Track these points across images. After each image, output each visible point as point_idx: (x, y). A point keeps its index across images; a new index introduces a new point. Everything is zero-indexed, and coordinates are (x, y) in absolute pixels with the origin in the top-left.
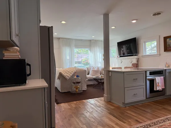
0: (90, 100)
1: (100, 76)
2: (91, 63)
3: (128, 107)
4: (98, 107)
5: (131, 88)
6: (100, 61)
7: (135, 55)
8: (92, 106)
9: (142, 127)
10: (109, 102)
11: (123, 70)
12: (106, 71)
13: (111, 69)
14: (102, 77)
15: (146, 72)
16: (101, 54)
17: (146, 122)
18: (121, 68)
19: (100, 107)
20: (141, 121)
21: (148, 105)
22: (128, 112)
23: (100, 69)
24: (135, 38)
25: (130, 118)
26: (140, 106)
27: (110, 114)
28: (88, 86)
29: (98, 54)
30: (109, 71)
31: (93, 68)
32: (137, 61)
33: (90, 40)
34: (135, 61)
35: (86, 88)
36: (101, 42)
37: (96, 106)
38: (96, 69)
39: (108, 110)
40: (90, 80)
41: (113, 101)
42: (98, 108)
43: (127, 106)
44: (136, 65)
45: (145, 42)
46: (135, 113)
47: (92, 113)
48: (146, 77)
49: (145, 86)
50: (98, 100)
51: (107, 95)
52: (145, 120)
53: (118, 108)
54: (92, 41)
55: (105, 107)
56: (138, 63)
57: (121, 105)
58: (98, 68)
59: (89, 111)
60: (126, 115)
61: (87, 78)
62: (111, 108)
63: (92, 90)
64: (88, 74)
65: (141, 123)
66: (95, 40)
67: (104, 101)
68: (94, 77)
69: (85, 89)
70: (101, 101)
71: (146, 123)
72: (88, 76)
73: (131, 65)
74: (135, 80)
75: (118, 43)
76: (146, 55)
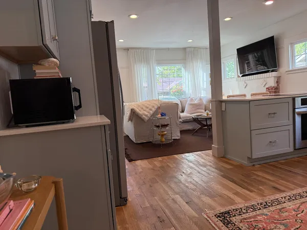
0: (187, 154)
1: (205, 114)
2: (187, 92)
3: (259, 166)
4: (201, 166)
5: (261, 131)
6: (205, 87)
7: (273, 71)
8: (191, 165)
9: (285, 198)
10: (222, 157)
11: (249, 97)
12: (216, 101)
13: (225, 98)
14: (207, 114)
15: (294, 99)
16: (205, 74)
17: (292, 190)
18: (245, 96)
19: (205, 166)
20: (282, 188)
21: (299, 162)
22: (260, 174)
23: (205, 102)
24: (272, 38)
25: (262, 183)
26: (282, 164)
27: (224, 176)
28: (182, 132)
29: (201, 73)
30: (222, 102)
31: (192, 100)
32: (277, 82)
33: (185, 49)
34: (272, 83)
35: (179, 134)
36: (205, 50)
37: (198, 164)
38: (196, 102)
39: (221, 170)
40: (186, 122)
41: (229, 156)
42: (201, 168)
43: (254, 163)
44: (276, 90)
45: (292, 44)
46: (273, 175)
47: (191, 175)
48: (294, 109)
49: (292, 126)
50: (202, 155)
51: (218, 145)
52: (292, 186)
53: (241, 167)
54: (188, 50)
55: (213, 166)
56: (278, 85)
57: (245, 162)
58: (201, 99)
59: (185, 172)
60: (254, 179)
61: (180, 118)
62: (225, 168)
63: (189, 138)
64: (183, 111)
65: (284, 191)
66: (195, 48)
67: (214, 156)
68: (194, 115)
69: (178, 136)
70: (207, 157)
71: (294, 192)
72: (182, 115)
73: (264, 90)
74: (272, 115)
75: (237, 49)
76: (294, 69)
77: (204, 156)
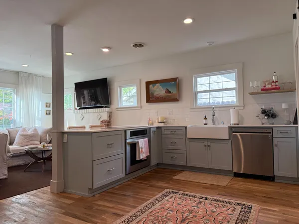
0: (18, 196)
1: (40, 147)
2: (18, 120)
3: (98, 195)
4: (38, 207)
5: (101, 161)
6: (40, 116)
7: (106, 107)
8: (25, 208)
9: (125, 222)
10: (62, 193)
11: (87, 129)
12: (57, 132)
13: (66, 129)
14: (44, 146)
15: (125, 131)
16: (41, 102)
17: (128, 212)
18: (84, 127)
19: (42, 206)
20: (121, 213)
21: (129, 185)
22: (100, 203)
23: (40, 132)
24: (106, 79)
25: (105, 212)
26: (116, 189)
27: (66, 214)
28: (10, 169)
29: (36, 101)
30: (64, 133)
31: (24, 130)
32: (109, 117)
33: (17, 73)
34: (105, 117)
35: (6, 173)
36: (41, 78)
37: (34, 205)
38: (30, 132)
39: (61, 207)
40: (17, 155)
41: (69, 191)
42: (38, 209)
43: (95, 193)
44: (108, 123)
45: (120, 87)
46: (111, 202)
47: (26, 222)
48: (126, 139)
49: (124, 154)
50: (38, 193)
51: (58, 180)
52: (128, 209)
53: (81, 199)
54: (21, 75)
55: (53, 204)
56: (110, 119)
57: (86, 194)
58: (35, 129)
59: (17, 219)
60: (96, 209)
61: (9, 152)
62: (66, 203)
63: (20, 176)
64: (11, 144)
65: (123, 215)
66: (30, 74)
67: (52, 192)
68: (26, 148)
69: (4, 175)
70: (45, 195)
71: (131, 214)
72: (11, 147)
73: (99, 123)
74: (110, 145)
75: (75, 84)
76: (122, 107)
77: (41, 194)
